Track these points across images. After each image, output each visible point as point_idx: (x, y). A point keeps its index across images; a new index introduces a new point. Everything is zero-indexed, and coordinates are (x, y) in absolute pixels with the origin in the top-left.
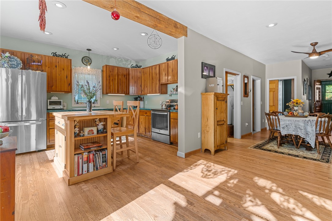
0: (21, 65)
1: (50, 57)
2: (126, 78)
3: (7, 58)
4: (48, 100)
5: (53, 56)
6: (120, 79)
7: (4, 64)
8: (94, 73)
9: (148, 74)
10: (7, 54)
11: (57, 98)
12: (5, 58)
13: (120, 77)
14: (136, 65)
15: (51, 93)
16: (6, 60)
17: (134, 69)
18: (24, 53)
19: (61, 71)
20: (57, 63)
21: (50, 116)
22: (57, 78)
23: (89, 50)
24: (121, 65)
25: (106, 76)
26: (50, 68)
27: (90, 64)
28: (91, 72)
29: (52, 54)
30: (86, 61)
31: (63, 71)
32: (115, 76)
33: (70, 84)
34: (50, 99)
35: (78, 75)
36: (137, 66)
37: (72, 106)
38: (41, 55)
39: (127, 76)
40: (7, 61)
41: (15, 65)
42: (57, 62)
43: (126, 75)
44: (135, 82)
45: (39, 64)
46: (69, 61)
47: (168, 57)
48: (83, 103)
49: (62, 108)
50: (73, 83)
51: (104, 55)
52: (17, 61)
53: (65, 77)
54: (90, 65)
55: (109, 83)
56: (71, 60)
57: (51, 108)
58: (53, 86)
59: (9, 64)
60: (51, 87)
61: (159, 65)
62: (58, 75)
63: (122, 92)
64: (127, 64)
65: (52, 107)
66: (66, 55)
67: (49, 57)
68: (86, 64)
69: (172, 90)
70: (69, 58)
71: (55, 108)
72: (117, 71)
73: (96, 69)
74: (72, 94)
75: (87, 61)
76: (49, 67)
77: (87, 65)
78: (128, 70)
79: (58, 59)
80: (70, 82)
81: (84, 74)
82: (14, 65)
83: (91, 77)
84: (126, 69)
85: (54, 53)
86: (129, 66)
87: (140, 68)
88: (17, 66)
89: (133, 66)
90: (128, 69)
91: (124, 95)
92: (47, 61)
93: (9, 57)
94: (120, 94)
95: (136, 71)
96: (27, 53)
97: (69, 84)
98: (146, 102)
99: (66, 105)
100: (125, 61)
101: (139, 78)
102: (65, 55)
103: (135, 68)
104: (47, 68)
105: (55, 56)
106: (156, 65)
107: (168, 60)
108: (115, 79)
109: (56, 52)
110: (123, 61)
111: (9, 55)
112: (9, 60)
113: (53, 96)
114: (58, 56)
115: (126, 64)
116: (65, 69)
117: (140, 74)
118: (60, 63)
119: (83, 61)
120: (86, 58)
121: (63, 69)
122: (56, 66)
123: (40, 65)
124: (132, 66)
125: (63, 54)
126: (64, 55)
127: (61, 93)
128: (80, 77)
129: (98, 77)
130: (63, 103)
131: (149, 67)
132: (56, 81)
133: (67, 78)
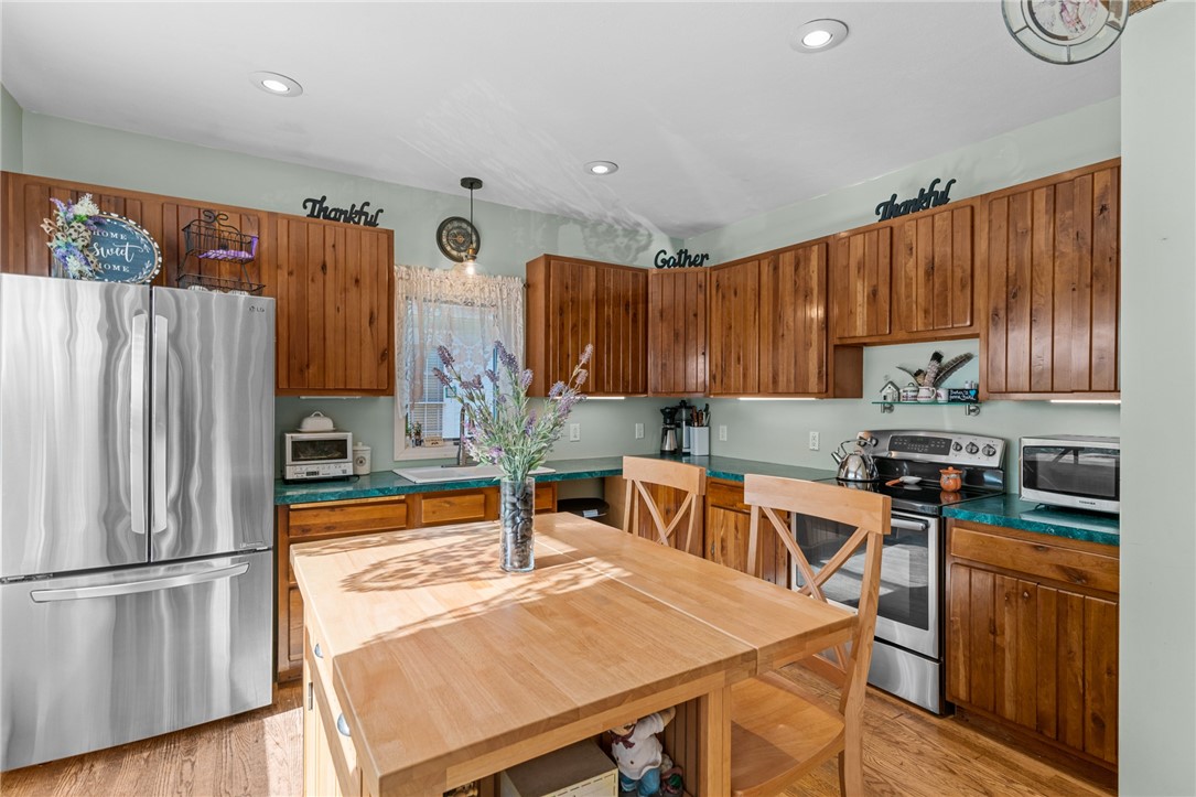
0: (153, 262)
1: (297, 219)
2: (635, 315)
3: (84, 223)
4: (288, 436)
5: (311, 215)
6: (609, 323)
7: (64, 257)
8: (493, 296)
9: (750, 294)
10: (86, 207)
11: (327, 424)
12: (74, 224)
13: (608, 311)
14: (680, 254)
15: (303, 397)
16: (75, 235)
17: (669, 275)
18: (177, 205)
19: (345, 290)
20: (329, 250)
21: (291, 524)
22: (327, 325)
23: (472, 183)
24: (607, 253)
25: (547, 307)
26: (294, 278)
27: (476, 251)
28: (477, 289)
29: (305, 207)
30: (458, 237)
31: (353, 292)
32: (588, 308)
33: (386, 355)
34: (297, 428)
35: (420, 310)
36: (684, 258)
37: (396, 459)
38: (255, 212)
39: (636, 309)
40: (80, 243)
41: (127, 264)
42: (329, 242)
43: (635, 303)
44: (676, 335)
45: (244, 255)
46: (384, 237)
47: (894, 197)
48: (441, 443)
49: (350, 472)
50: (401, 346)
51: (535, 212)
52: (138, 242)
53: (366, 321)
54: (474, 258)
55: (561, 342)
56: (390, 234)
57: (300, 476)
58: (308, 366)
59: (90, 259)
60: (301, 371)
61: (826, 244)
62: (330, 310)
63: (616, 386)
64: (634, 246)
65: (304, 468)
66: (371, 211)
67: (290, 219)
68: (454, 253)
69: (905, 380)
70: (383, 223)
71: (321, 476)
72: (592, 285)
73: (500, 277)
74: (393, 401)
75: (461, 239)
76: (290, 273)
77: (460, 260)
78: (641, 279)
79: (335, 230)
80: (385, 345)
81: (446, 302)
82: (121, 260)
83: (477, 317)
84: (635, 276)
85: (315, 202)
86: (646, 261)
87: (701, 264)
88: (136, 268)
89: (667, 257)
90: (641, 274)
91: (623, 398)
92: (283, 240)
93: (90, 222)
94: (608, 394)
95: (680, 282)
96: (190, 204)
97: (383, 355)
98: (722, 433)
99: (368, 457)
100: (625, 236)
101: (696, 315)
102: (366, 209)
103: (675, 265)
104: (282, 276)
105: (318, 216)
106: (806, 246)
107: (890, 209)
108: (586, 324)
109: (324, 198)
110: (617, 236)
111: (93, 210)
112: (94, 239)
113: (308, 415)
114: (332, 215)
115: (628, 248)
116: (366, 281)
117: (701, 296)
118: (340, 248)
119: (444, 240)
120: (456, 224)
121: (357, 281)
122: (324, 267)
123: (248, 260)
124: (662, 256)
125: (354, 206)
126: (361, 213)
127: (344, 398)
128: (432, 318)
129: (509, 317)
130: (355, 444)
131: (758, 258)
132: (324, 338)
133: (371, 322)
